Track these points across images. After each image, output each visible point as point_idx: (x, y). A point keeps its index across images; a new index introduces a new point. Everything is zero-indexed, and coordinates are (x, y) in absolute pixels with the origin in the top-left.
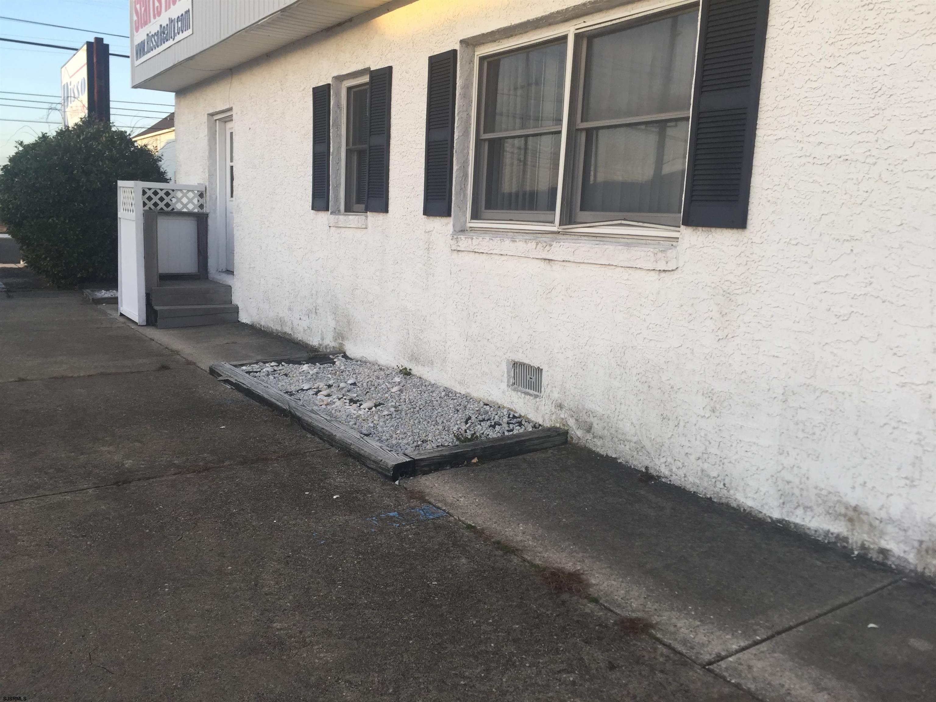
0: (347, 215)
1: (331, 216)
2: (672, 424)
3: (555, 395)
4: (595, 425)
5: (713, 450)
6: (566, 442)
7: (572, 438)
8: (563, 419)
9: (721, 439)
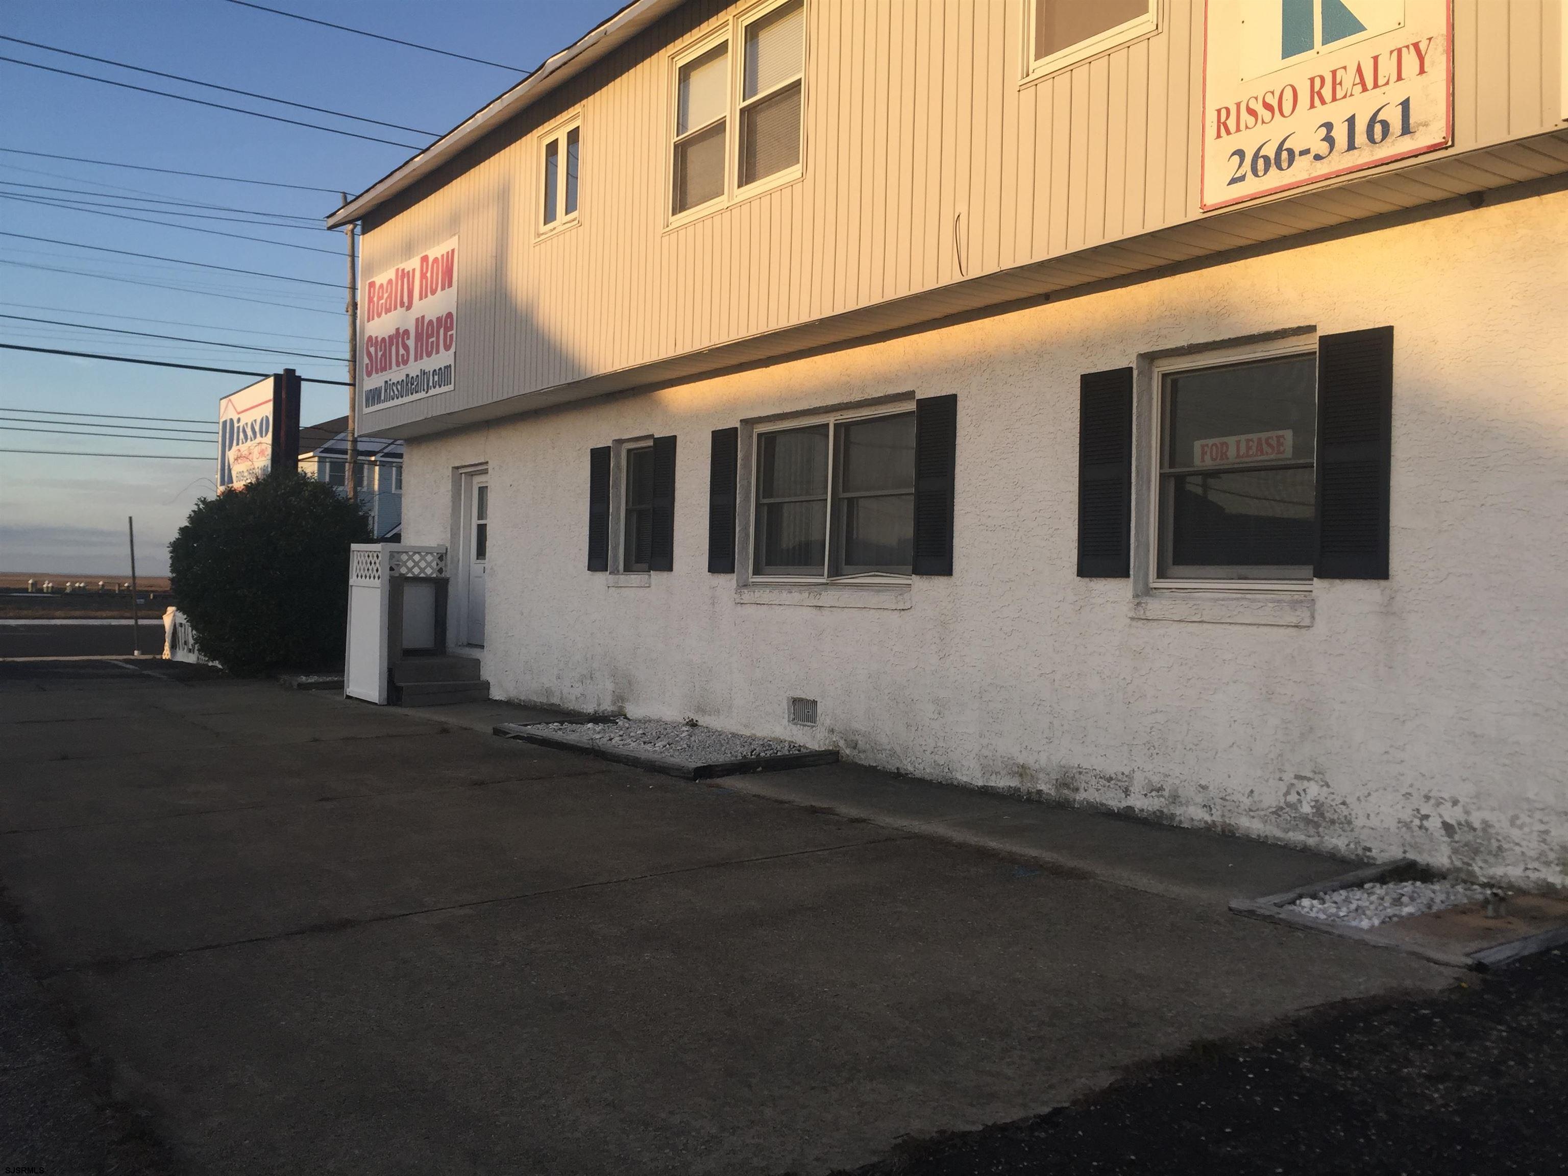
0: (627, 575)
1: (610, 576)
2: (913, 729)
3: (828, 722)
4: (860, 742)
5: (941, 744)
6: (837, 761)
7: (842, 757)
8: (834, 741)
9: (945, 734)
